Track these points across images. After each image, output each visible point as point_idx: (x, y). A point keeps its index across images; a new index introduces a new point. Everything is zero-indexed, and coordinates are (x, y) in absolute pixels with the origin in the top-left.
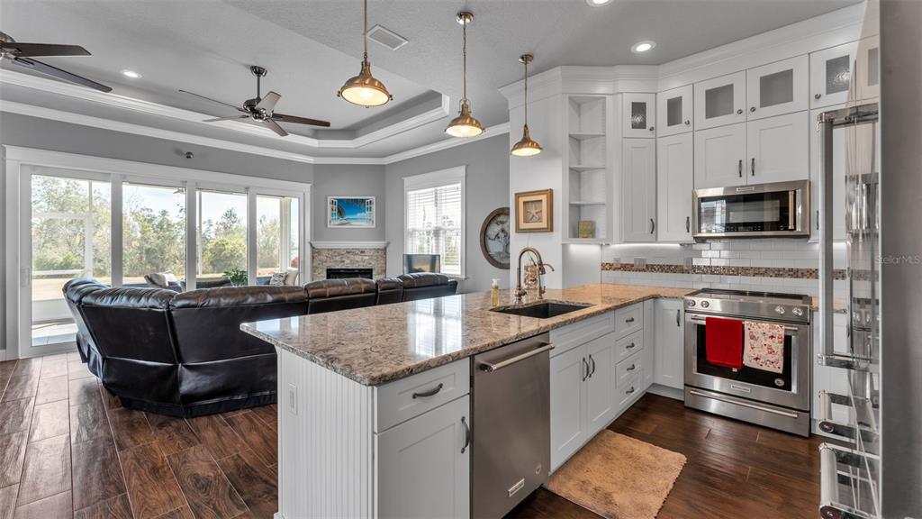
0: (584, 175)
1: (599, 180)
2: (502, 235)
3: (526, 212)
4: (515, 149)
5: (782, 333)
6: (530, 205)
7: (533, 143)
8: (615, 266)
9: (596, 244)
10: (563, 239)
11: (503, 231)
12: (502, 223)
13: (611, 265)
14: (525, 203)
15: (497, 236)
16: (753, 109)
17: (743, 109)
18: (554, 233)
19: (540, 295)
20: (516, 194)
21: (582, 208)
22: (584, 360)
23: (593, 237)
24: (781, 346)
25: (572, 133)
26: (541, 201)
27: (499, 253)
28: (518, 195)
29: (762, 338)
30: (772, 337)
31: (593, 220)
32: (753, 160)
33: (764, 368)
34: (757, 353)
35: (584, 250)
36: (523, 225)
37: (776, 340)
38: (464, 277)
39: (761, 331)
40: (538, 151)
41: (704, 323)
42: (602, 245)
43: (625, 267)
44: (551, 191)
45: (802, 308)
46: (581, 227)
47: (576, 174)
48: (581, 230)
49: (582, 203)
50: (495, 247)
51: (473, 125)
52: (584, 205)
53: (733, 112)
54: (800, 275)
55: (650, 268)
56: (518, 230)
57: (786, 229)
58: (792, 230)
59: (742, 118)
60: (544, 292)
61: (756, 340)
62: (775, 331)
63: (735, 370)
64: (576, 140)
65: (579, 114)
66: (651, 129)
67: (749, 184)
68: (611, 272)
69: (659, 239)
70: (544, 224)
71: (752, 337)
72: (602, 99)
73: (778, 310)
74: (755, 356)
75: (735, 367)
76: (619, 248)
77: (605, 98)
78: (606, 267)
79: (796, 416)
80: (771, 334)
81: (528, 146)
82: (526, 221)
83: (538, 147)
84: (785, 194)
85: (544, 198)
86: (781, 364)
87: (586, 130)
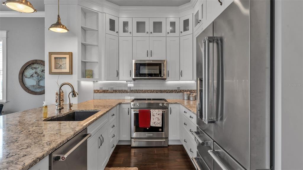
0: (88, 47)
1: (94, 51)
2: (35, 75)
3: (56, 63)
4: (51, 27)
5: (161, 112)
6: (59, 59)
7: (63, 26)
8: (100, 91)
9: (92, 81)
10: (78, 79)
11: (36, 73)
12: (35, 68)
13: (98, 91)
14: (55, 58)
15: (32, 76)
16: (151, 33)
17: (148, 32)
18: (73, 75)
19: (70, 107)
20: (49, 53)
21: (87, 63)
22: (99, 138)
23: (93, 78)
24: (161, 117)
25: (82, 26)
26: (66, 58)
27: (33, 86)
28: (51, 54)
29: (156, 115)
30: (159, 114)
31: (92, 69)
32: (151, 51)
33: (157, 126)
34: (154, 121)
35: (87, 84)
36: (54, 70)
37: (160, 115)
38: (5, 101)
39: (155, 113)
40: (66, 31)
41: (138, 112)
42: (94, 81)
43: (104, 91)
44: (72, 53)
45: (162, 103)
46: (87, 73)
47: (84, 47)
48: (87, 74)
49: (87, 61)
50: (30, 82)
51: (27, 5)
52: (88, 62)
53: (145, 32)
54: (162, 92)
55: (115, 91)
56: (51, 73)
57: (161, 76)
58: (162, 77)
59: (148, 35)
60: (72, 106)
61: (154, 116)
62: (159, 112)
63: (148, 128)
64: (84, 30)
65: (85, 18)
66: (117, 32)
67: (150, 59)
68: (98, 94)
69: (120, 79)
70: (67, 70)
71: (153, 115)
72: (97, 13)
73: (160, 105)
74: (154, 122)
75: (148, 127)
76: (102, 83)
77: (98, 13)
78: (96, 91)
79: (165, 140)
80: (158, 113)
81: (60, 27)
82: (56, 68)
83: (66, 28)
84: (161, 64)
85: (67, 56)
86: (161, 123)
87: (88, 26)
